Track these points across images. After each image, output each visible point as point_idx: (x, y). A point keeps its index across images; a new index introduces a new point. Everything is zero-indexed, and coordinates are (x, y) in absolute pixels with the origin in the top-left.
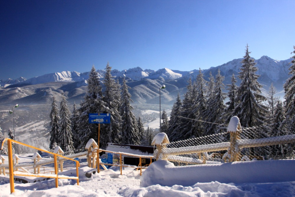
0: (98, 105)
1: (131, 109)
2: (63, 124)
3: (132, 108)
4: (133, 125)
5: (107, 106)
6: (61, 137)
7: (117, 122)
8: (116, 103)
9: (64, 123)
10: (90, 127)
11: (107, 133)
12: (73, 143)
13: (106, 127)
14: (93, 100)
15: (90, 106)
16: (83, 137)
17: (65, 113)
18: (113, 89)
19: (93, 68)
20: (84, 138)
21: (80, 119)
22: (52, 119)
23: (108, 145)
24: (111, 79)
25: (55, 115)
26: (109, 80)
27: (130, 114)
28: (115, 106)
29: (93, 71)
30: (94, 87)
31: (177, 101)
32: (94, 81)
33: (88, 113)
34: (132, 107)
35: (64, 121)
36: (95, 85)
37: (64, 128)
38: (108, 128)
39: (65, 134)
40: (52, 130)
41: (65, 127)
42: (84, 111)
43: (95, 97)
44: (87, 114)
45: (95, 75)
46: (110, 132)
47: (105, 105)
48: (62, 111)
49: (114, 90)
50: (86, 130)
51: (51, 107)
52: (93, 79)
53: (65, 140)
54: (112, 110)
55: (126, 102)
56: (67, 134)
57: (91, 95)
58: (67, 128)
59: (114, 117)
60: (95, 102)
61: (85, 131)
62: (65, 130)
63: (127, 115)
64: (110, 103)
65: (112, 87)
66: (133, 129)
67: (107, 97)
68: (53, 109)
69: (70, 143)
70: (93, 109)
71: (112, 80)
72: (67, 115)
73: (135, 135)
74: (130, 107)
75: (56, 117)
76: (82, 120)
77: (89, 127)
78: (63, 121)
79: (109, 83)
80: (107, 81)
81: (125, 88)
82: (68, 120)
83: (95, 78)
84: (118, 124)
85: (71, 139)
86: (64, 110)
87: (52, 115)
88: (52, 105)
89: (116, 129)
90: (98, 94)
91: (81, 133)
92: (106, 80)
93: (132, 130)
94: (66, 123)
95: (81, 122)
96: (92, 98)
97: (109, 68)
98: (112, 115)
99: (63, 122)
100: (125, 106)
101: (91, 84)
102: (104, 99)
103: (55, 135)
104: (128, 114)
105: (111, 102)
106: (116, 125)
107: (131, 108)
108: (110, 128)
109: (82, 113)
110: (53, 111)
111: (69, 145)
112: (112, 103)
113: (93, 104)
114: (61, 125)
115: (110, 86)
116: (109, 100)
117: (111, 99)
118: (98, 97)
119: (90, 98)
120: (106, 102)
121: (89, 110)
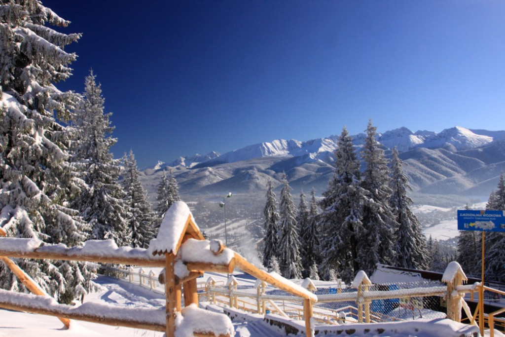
0: (354, 195)
1: (408, 203)
2: (285, 227)
3: (411, 201)
4: (413, 232)
5: (371, 198)
6: (282, 249)
7: (389, 225)
8: (385, 191)
9: (287, 224)
10: (340, 233)
11: (370, 246)
12: (301, 258)
13: (368, 235)
14: (346, 185)
15: (341, 197)
16: (329, 251)
17: (288, 207)
18: (380, 166)
19: (344, 131)
20: (330, 253)
21: (322, 219)
22: (267, 218)
23: (378, 268)
24: (376, 149)
25: (271, 212)
26: (372, 151)
27: (408, 213)
28: (384, 197)
29: (345, 135)
30: (347, 164)
31: (499, 189)
32: (347, 152)
33: (336, 208)
34: (410, 199)
35: (286, 221)
36: (349, 159)
37: (286, 233)
38: (373, 237)
39: (288, 243)
40: (268, 236)
41: (288, 231)
42: (330, 205)
43: (348, 181)
44: (336, 211)
45: (348, 143)
46: (376, 245)
47: (366, 195)
48: (284, 204)
49: (382, 169)
50: (334, 238)
51: (267, 198)
52: (344, 150)
53: (287, 254)
54: (379, 203)
55: (399, 189)
56: (292, 243)
57: (342, 177)
58: (291, 233)
59: (383, 218)
60: (348, 190)
61: (331, 241)
62: (288, 237)
63: (402, 214)
64: (375, 191)
65: (378, 163)
66: (414, 239)
67: (369, 181)
68: (269, 202)
69: (297, 258)
70: (345, 201)
71: (377, 151)
72: (292, 212)
73: (417, 252)
74: (407, 198)
75: (273, 214)
76: (326, 221)
77: (338, 233)
78: (285, 221)
79: (372, 155)
80: (370, 152)
81: (397, 164)
82: (293, 220)
83: (348, 147)
84: (391, 229)
85: (297, 253)
86: (286, 203)
87: (267, 212)
88: (267, 195)
89: (386, 238)
90: (354, 176)
91: (325, 243)
92: (368, 150)
93: (412, 241)
94: (289, 224)
95: (324, 225)
96: (344, 183)
97: (372, 129)
98: (379, 213)
99: (284, 223)
100: (398, 198)
101: (341, 159)
102: (364, 184)
103: (272, 245)
104: (404, 212)
105: (377, 190)
106: (387, 232)
107: (408, 201)
108: (376, 236)
109: (327, 209)
110: (269, 204)
111: (294, 261)
112: (378, 192)
113: (346, 194)
114: (282, 228)
115: (375, 161)
116: (373, 185)
117: (376, 185)
118: (353, 181)
119: (339, 182)
120: (369, 189)
121: (339, 204)
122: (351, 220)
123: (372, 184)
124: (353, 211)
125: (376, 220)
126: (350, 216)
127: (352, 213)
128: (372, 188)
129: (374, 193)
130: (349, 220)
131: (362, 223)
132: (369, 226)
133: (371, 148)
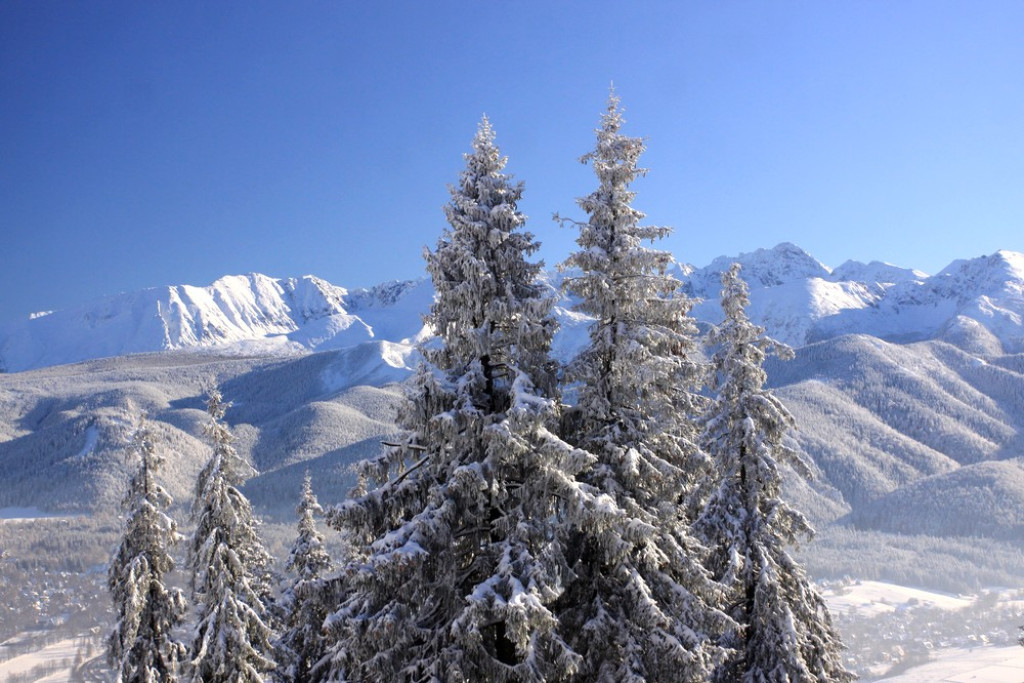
1: (789, 534)
2: (208, 656)
3: (803, 528)
4: (808, 675)
5: (604, 490)
7: (689, 633)
8: (676, 460)
9: (221, 642)
10: (443, 668)
14: (481, 424)
15: (453, 484)
17: (227, 559)
18: (654, 336)
21: (353, 600)
22: (123, 613)
24: (638, 247)
25: (145, 580)
26: (616, 259)
27: (784, 584)
29: (484, 172)
30: (489, 314)
32: (492, 257)
33: (429, 542)
34: (797, 519)
35: (216, 626)
36: (500, 293)
42: (394, 528)
43: (494, 401)
44: (425, 553)
45: (497, 211)
47: (580, 477)
48: (208, 544)
49: (659, 350)
51: (125, 513)
52: (479, 243)
54: (644, 521)
55: (750, 468)
57: (462, 382)
60: (492, 447)
63: (757, 589)
64: (625, 460)
65: (643, 320)
67: (599, 407)
68: (138, 532)
70: (474, 508)
71: (642, 258)
72: (246, 581)
74: (785, 514)
75: (153, 591)
76: (375, 609)
77: (433, 668)
78: (210, 627)
79: (616, 279)
80: (607, 262)
81: (740, 349)
82: (252, 621)
83: (496, 231)
84: (700, 652)
86: (220, 537)
87: (124, 581)
88: (130, 499)
90: (522, 377)
92: (596, 250)
94: (231, 643)
95: (364, 626)
96: (468, 409)
98: (643, 569)
99: (207, 638)
100: (742, 511)
101: (460, 288)
102: (569, 426)
104: (767, 579)
105: (634, 455)
106: (678, 666)
107: (788, 525)
109: (379, 543)
110: (138, 542)
112: (641, 466)
113: (476, 466)
114: (197, 661)
115: (628, 308)
116: (616, 429)
117: (632, 430)
118: (516, 402)
119: (447, 408)
120: (596, 448)
121: (444, 519)
122: (499, 602)
123: (612, 422)
124: (513, 556)
125: (627, 603)
126: (494, 580)
127: (505, 565)
128: (610, 445)
129: (618, 465)
130: (491, 602)
131: (552, 618)
132: (591, 633)
133: (611, 242)
